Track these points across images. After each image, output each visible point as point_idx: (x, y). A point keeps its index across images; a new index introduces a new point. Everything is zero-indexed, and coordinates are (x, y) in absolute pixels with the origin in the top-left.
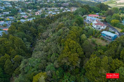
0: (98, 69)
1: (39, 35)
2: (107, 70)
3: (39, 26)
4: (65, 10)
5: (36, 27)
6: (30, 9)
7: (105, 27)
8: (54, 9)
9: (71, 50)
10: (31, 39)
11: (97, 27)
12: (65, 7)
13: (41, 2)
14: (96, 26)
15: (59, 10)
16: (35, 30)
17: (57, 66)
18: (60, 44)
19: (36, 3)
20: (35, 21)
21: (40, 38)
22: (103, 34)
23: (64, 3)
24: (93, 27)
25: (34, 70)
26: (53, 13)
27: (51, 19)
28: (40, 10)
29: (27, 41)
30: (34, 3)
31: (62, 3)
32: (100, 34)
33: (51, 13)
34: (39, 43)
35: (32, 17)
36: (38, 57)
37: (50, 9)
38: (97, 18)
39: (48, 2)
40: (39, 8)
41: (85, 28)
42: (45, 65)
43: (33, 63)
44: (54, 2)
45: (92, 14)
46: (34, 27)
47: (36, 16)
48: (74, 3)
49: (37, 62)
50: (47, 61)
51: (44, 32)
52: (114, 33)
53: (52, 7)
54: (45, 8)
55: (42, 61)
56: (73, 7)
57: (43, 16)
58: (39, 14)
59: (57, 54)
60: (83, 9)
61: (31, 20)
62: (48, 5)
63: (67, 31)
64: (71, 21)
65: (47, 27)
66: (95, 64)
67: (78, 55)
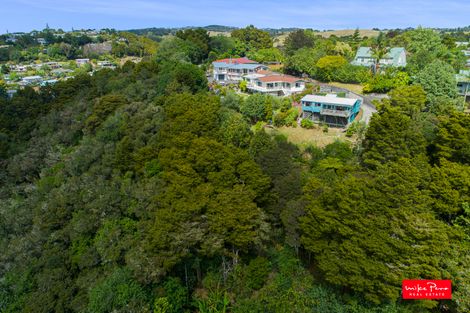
4: (98, 67)
7: (302, 84)
8: (46, 68)
9: (212, 175)
11: (270, 89)
12: (94, 57)
14: (264, 86)
17: (156, 273)
18: (128, 173)
22: (308, 103)
23: (90, 42)
31: (81, 43)
33: (36, 83)
39: (10, 43)
44: (42, 41)
48: (131, 44)
51: (18, 153)
53: (36, 58)
56: (131, 58)
63: (150, 117)
64: (155, 82)
65: (29, 131)
66: (362, 203)
67: (254, 194)
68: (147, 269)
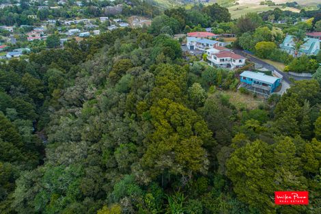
0: (271, 172)
1: (53, 95)
2: (297, 173)
3: (49, 70)
4: (114, 23)
5: (40, 73)
6: (8, 25)
7: (244, 61)
8: (82, 24)
9: (179, 129)
10: (29, 110)
11: (222, 63)
12: (111, 16)
13: (39, 5)
14: (218, 60)
15: (97, 25)
16: (38, 81)
17: (147, 181)
18: (133, 115)
19: (24, 7)
20: (33, 59)
21: (58, 105)
22: (245, 78)
23: (108, 5)
24: (210, 62)
25: (68, 202)
26: (82, 34)
27: (80, 49)
28: (39, 26)
29: (19, 116)
30: (20, 9)
31: (103, 6)
32: (237, 81)
33: (76, 34)
34: (59, 118)
35: (19, 46)
36: (70, 160)
37: (72, 24)
38: (213, 39)
39: (60, 5)
40: (35, 20)
41: (191, 68)
42: (101, 180)
43: (61, 181)
44: (79, 3)
45: (197, 30)
46: (33, 74)
47: (30, 42)
48: (135, 7)
49: (73, 176)
50: (105, 169)
51: (69, 86)
52: (269, 73)
53: (74, 16)
54: (55, 21)
55: (88, 171)
56: (135, 17)
57: (53, 43)
58: (38, 37)
59: (132, 146)
60: (172, 18)
61: (18, 54)
62: (63, 11)
63: (146, 80)
64: (149, 52)
65: (75, 73)
66: (260, 161)
67: (202, 142)
68: (142, 178)
